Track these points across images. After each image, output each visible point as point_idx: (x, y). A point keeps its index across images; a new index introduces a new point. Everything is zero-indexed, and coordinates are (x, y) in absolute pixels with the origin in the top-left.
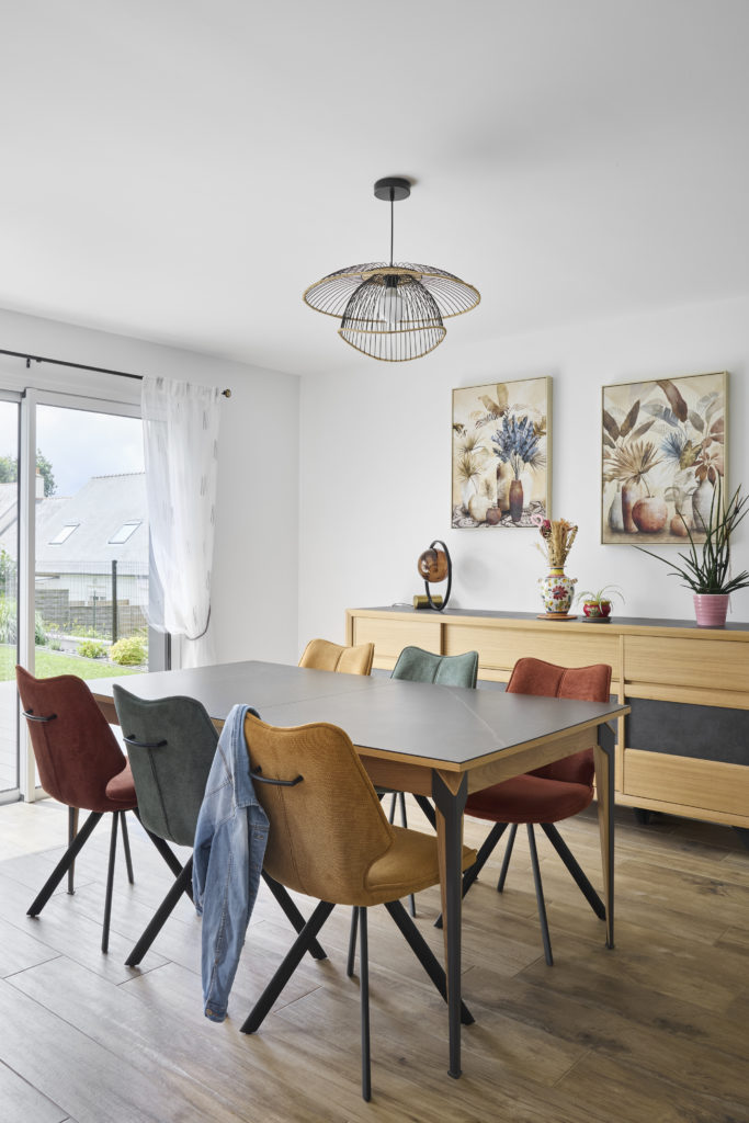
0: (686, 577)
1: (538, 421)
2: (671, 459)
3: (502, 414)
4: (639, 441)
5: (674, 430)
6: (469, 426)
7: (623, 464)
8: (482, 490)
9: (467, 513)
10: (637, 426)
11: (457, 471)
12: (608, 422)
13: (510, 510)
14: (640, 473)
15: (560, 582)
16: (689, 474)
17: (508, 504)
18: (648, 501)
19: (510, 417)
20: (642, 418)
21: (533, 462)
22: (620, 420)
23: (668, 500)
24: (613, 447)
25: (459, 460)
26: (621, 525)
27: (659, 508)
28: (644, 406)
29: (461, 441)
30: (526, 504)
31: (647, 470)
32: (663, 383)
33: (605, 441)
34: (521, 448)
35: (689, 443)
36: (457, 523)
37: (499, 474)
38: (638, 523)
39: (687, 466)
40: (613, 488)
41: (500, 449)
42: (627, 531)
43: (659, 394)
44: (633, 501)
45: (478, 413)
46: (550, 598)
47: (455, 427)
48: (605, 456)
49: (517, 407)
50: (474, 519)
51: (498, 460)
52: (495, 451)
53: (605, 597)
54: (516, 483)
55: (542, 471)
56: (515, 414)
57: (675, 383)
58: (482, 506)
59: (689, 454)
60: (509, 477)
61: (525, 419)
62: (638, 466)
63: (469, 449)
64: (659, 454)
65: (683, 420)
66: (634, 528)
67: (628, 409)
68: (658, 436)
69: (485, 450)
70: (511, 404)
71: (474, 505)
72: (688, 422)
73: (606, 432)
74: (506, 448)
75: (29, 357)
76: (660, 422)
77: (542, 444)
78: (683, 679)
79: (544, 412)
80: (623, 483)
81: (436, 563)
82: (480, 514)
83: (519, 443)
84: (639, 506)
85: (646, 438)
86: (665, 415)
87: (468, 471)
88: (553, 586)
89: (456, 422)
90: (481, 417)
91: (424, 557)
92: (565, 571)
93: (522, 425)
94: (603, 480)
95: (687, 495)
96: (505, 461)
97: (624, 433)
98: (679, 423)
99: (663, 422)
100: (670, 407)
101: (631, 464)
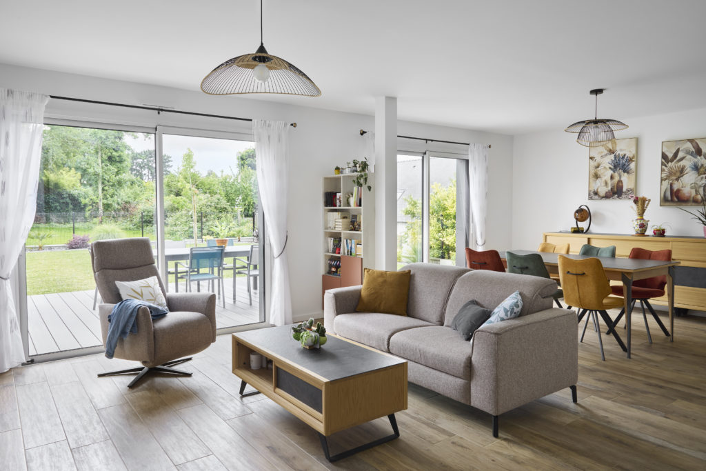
0: (700, 219)
1: (631, 156)
2: (694, 172)
3: (613, 153)
4: (679, 164)
5: (695, 160)
6: (598, 158)
7: (671, 174)
8: (603, 184)
9: (596, 193)
10: (678, 158)
11: (591, 176)
12: (664, 156)
13: (617, 192)
14: (679, 177)
15: (642, 221)
16: (702, 178)
17: (616, 190)
18: (683, 189)
19: (617, 154)
20: (680, 155)
21: (628, 173)
22: (670, 155)
23: (692, 188)
24: (666, 166)
25: (593, 171)
26: (670, 198)
27: (687, 191)
28: (682, 150)
29: (593, 164)
30: (624, 190)
31: (682, 176)
32: (691, 141)
33: (663, 164)
34: (622, 167)
35: (702, 165)
36: (591, 198)
37: (612, 177)
38: (678, 197)
39: (701, 174)
40: (666, 184)
41: (612, 167)
42: (672, 201)
43: (689, 146)
44: (676, 187)
45: (602, 152)
46: (637, 228)
47: (591, 158)
48: (662, 170)
49: (621, 150)
50: (599, 196)
51: (612, 172)
52: (610, 168)
53: (663, 227)
54: (620, 181)
55: (633, 176)
56: (620, 152)
57: (697, 141)
58: (603, 190)
59: (702, 170)
60: (617, 178)
61: (625, 155)
62: (678, 174)
63: (598, 167)
64: (688, 169)
65: (700, 155)
66: (676, 199)
67: (674, 151)
68: (688, 162)
69: (605, 168)
70: (618, 149)
71: (599, 190)
72: (702, 157)
73: (663, 161)
74: (616, 167)
75: (427, 140)
76: (689, 157)
77: (632, 165)
78: (697, 258)
79: (634, 152)
80: (671, 181)
81: (582, 214)
82: (602, 193)
83: (621, 165)
84: (678, 191)
85: (682, 163)
86: (692, 154)
87: (597, 176)
88: (639, 223)
89: (592, 156)
90: (603, 154)
91: (577, 212)
92: (644, 217)
93: (623, 157)
94: (662, 180)
95: (701, 186)
96: (614, 172)
97: (672, 161)
98: (698, 157)
99: (690, 157)
100: (694, 150)
101: (675, 174)
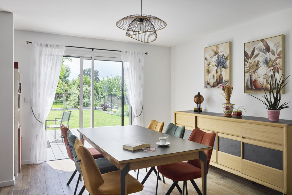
0: (266, 104)
1: (226, 55)
2: (265, 65)
3: (217, 54)
4: (255, 60)
5: (266, 56)
6: (209, 58)
7: (250, 68)
8: (212, 77)
9: (208, 84)
10: (254, 55)
11: (206, 71)
12: (246, 54)
14: (255, 70)
15: (228, 105)
16: (271, 70)
17: (219, 81)
18: (258, 79)
19: (219, 55)
20: (256, 52)
21: (225, 68)
22: (249, 53)
23: (264, 79)
24: (247, 62)
25: (206, 68)
26: (250, 87)
27: (262, 81)
28: (257, 48)
29: (207, 63)
30: (223, 81)
31: (258, 69)
32: (262, 41)
33: (245, 60)
34: (222, 64)
35: (270, 59)
36: (206, 87)
37: (217, 72)
38: (255, 86)
39: (270, 67)
40: (247, 75)
41: (217, 64)
42: (251, 89)
43: (261, 45)
44: (253, 78)
45: (211, 54)
46: (225, 110)
47: (206, 59)
48: (245, 65)
49: (221, 52)
50: (210, 86)
51: (216, 68)
52: (216, 65)
54: (221, 75)
55: (228, 70)
56: (220, 54)
57: (266, 40)
58: (212, 81)
59: (270, 63)
60: (219, 73)
61: (223, 55)
62: (255, 68)
63: (209, 65)
64: (261, 64)
65: (269, 52)
66: (254, 88)
67: (252, 50)
68: (261, 58)
69: (213, 65)
70: (219, 51)
71: (210, 81)
72: (270, 53)
73: (245, 58)
74: (218, 64)
75: (93, 49)
76: (261, 53)
77: (228, 63)
79: (228, 53)
80: (250, 74)
81: (199, 99)
82: (212, 84)
83: (221, 63)
84: (255, 81)
85: (257, 59)
87: (209, 71)
88: (226, 106)
89: (206, 57)
90: (212, 55)
91: (196, 96)
92: (231, 102)
93: (222, 57)
94: (245, 73)
95: (270, 77)
96: (218, 68)
97: (251, 58)
98: (268, 53)
99: (262, 53)
100: (264, 48)
101: (253, 67)
